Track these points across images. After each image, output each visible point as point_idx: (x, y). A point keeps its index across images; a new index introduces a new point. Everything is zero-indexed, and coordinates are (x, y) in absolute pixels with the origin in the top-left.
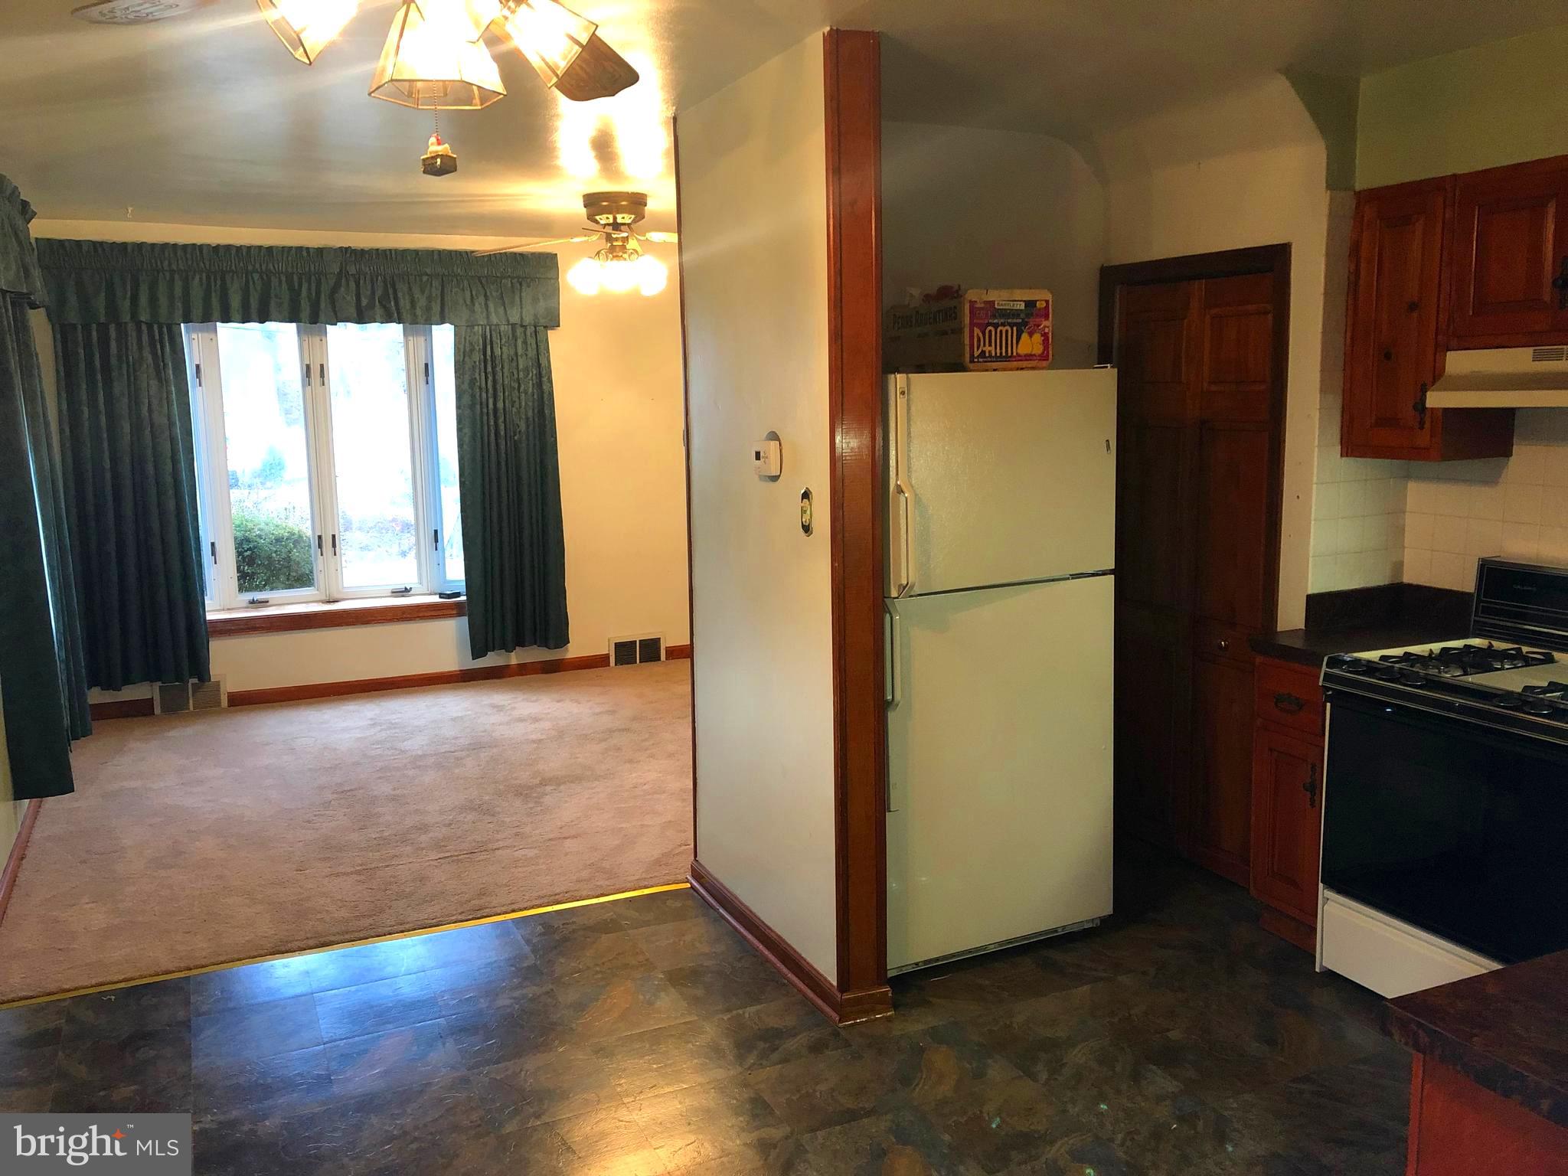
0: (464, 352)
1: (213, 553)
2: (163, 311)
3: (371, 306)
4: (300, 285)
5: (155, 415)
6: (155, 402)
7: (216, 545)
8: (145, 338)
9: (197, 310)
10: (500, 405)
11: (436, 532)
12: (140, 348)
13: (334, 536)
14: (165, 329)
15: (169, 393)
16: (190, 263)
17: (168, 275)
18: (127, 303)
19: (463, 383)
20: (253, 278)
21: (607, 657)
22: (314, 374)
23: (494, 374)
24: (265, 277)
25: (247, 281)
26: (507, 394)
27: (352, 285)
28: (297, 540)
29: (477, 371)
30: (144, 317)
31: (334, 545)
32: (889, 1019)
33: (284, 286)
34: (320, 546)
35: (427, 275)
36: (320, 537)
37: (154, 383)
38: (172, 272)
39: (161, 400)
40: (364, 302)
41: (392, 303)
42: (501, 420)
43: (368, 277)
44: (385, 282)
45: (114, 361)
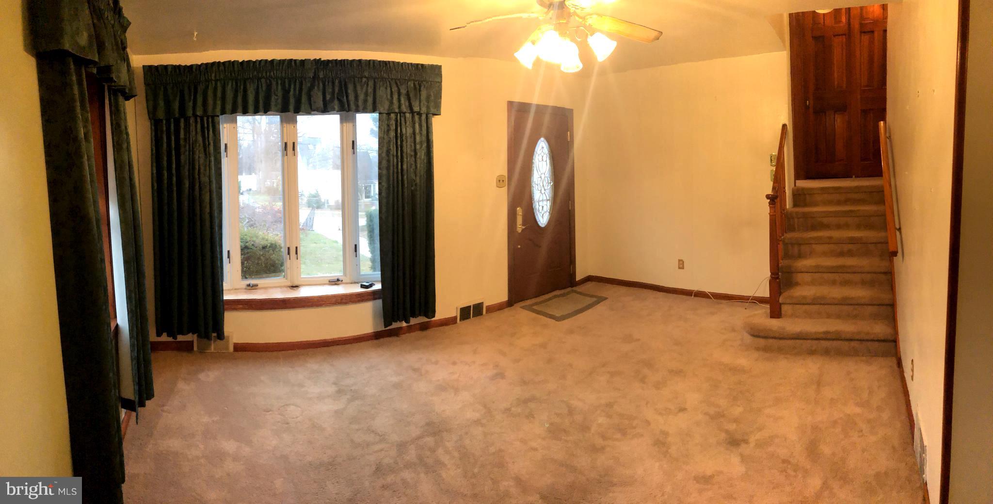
0: (384, 131)
1: (229, 257)
2: (210, 108)
3: (332, 100)
4: (290, 86)
5: (202, 176)
6: (202, 168)
7: (231, 252)
8: (199, 126)
9: (229, 107)
10: (405, 167)
11: (356, 245)
12: (196, 133)
13: (297, 248)
14: (210, 120)
15: (210, 161)
16: (227, 74)
17: (213, 82)
18: (191, 104)
19: (383, 152)
20: (261, 82)
21: (455, 318)
22: (289, 149)
23: (402, 147)
24: (268, 81)
25: (258, 87)
26: (409, 159)
27: (321, 85)
29: (392, 144)
30: (199, 113)
31: (297, 253)
33: (280, 87)
34: (289, 253)
35: (365, 77)
36: (289, 248)
37: (202, 155)
38: (216, 81)
39: (205, 166)
40: (328, 97)
41: (345, 97)
42: (405, 177)
43: (331, 79)
44: (340, 82)
45: (182, 142)
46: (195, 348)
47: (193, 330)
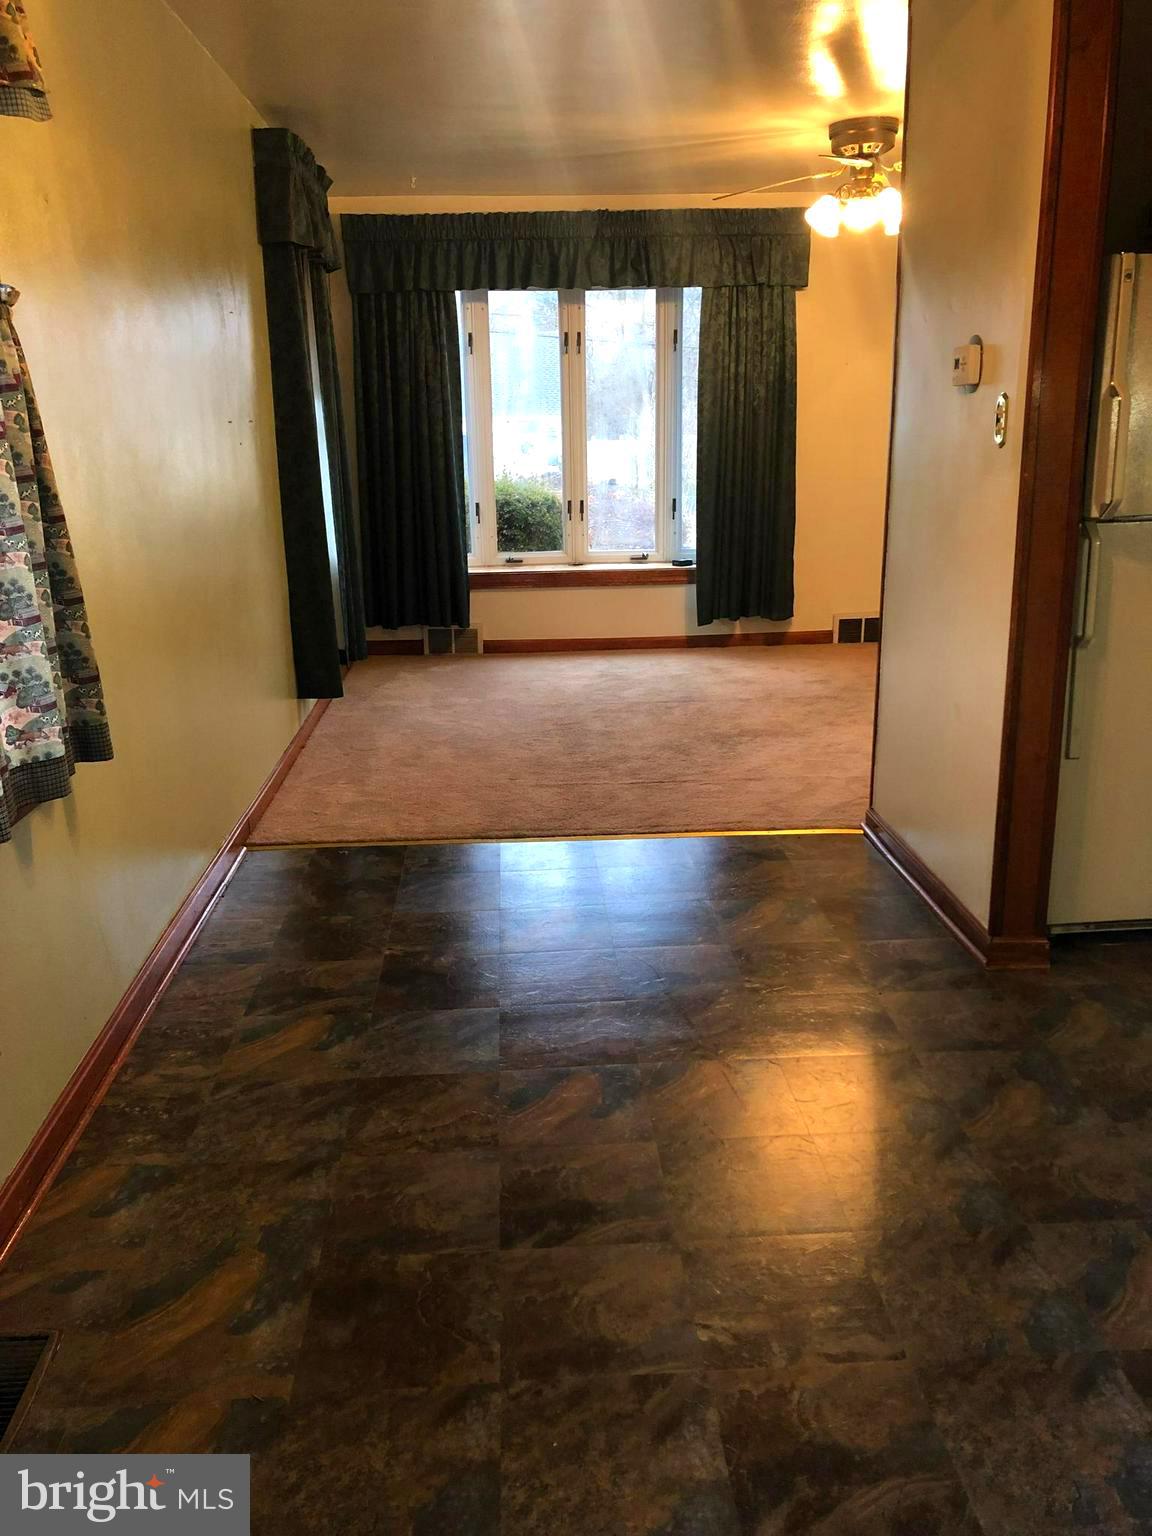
0: (711, 315)
1: (478, 514)
2: (440, 280)
3: (624, 269)
4: (560, 251)
5: (430, 378)
6: (431, 365)
7: (481, 506)
8: (425, 304)
9: (469, 277)
10: (742, 369)
11: (674, 500)
12: (421, 317)
13: (582, 502)
14: (441, 297)
15: (443, 356)
16: (464, 232)
17: (445, 244)
18: (411, 273)
19: (707, 347)
20: (518, 246)
21: (830, 634)
22: (572, 342)
23: (738, 338)
24: (529, 244)
25: (512, 250)
26: (749, 358)
27: (607, 250)
28: (551, 506)
29: (722, 333)
30: (424, 285)
31: (582, 511)
32: (1043, 972)
33: (545, 251)
34: (569, 511)
35: (678, 235)
36: (570, 502)
37: (431, 348)
38: (449, 241)
39: (436, 363)
40: (618, 265)
41: (644, 266)
42: (741, 385)
43: (623, 240)
44: (638, 243)
45: (399, 328)
46: (427, 651)
47: (422, 619)
